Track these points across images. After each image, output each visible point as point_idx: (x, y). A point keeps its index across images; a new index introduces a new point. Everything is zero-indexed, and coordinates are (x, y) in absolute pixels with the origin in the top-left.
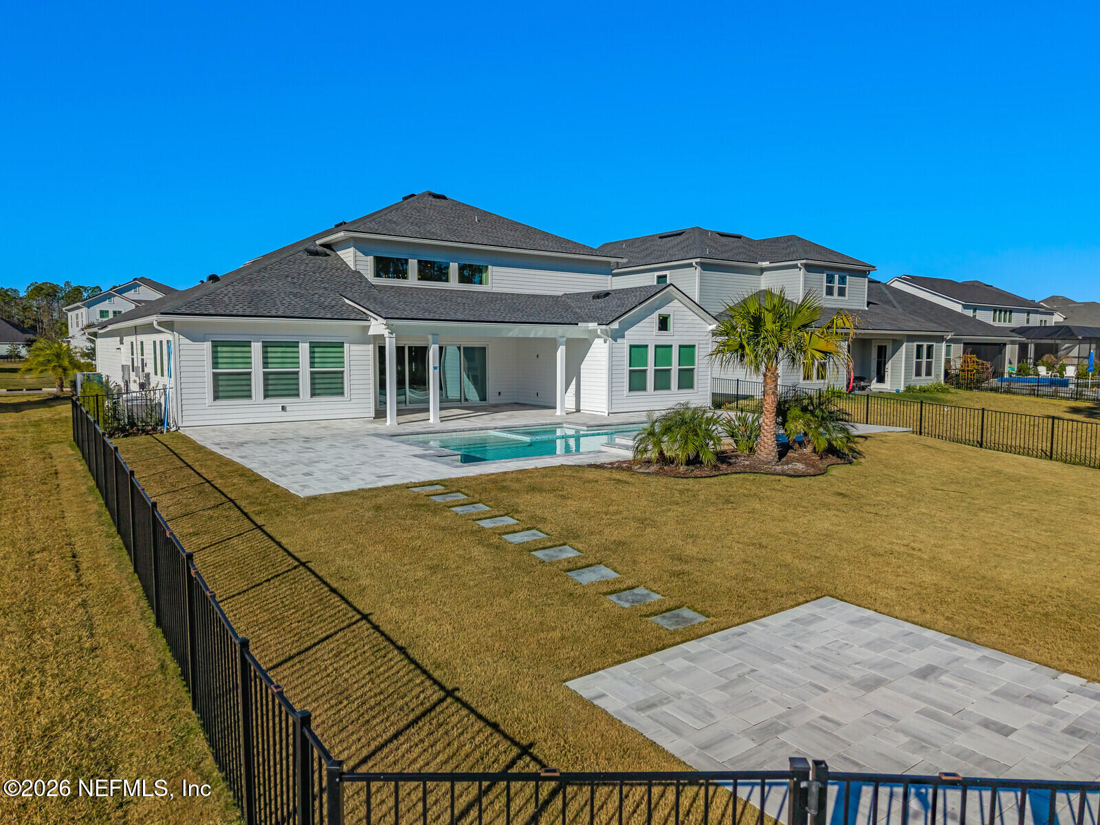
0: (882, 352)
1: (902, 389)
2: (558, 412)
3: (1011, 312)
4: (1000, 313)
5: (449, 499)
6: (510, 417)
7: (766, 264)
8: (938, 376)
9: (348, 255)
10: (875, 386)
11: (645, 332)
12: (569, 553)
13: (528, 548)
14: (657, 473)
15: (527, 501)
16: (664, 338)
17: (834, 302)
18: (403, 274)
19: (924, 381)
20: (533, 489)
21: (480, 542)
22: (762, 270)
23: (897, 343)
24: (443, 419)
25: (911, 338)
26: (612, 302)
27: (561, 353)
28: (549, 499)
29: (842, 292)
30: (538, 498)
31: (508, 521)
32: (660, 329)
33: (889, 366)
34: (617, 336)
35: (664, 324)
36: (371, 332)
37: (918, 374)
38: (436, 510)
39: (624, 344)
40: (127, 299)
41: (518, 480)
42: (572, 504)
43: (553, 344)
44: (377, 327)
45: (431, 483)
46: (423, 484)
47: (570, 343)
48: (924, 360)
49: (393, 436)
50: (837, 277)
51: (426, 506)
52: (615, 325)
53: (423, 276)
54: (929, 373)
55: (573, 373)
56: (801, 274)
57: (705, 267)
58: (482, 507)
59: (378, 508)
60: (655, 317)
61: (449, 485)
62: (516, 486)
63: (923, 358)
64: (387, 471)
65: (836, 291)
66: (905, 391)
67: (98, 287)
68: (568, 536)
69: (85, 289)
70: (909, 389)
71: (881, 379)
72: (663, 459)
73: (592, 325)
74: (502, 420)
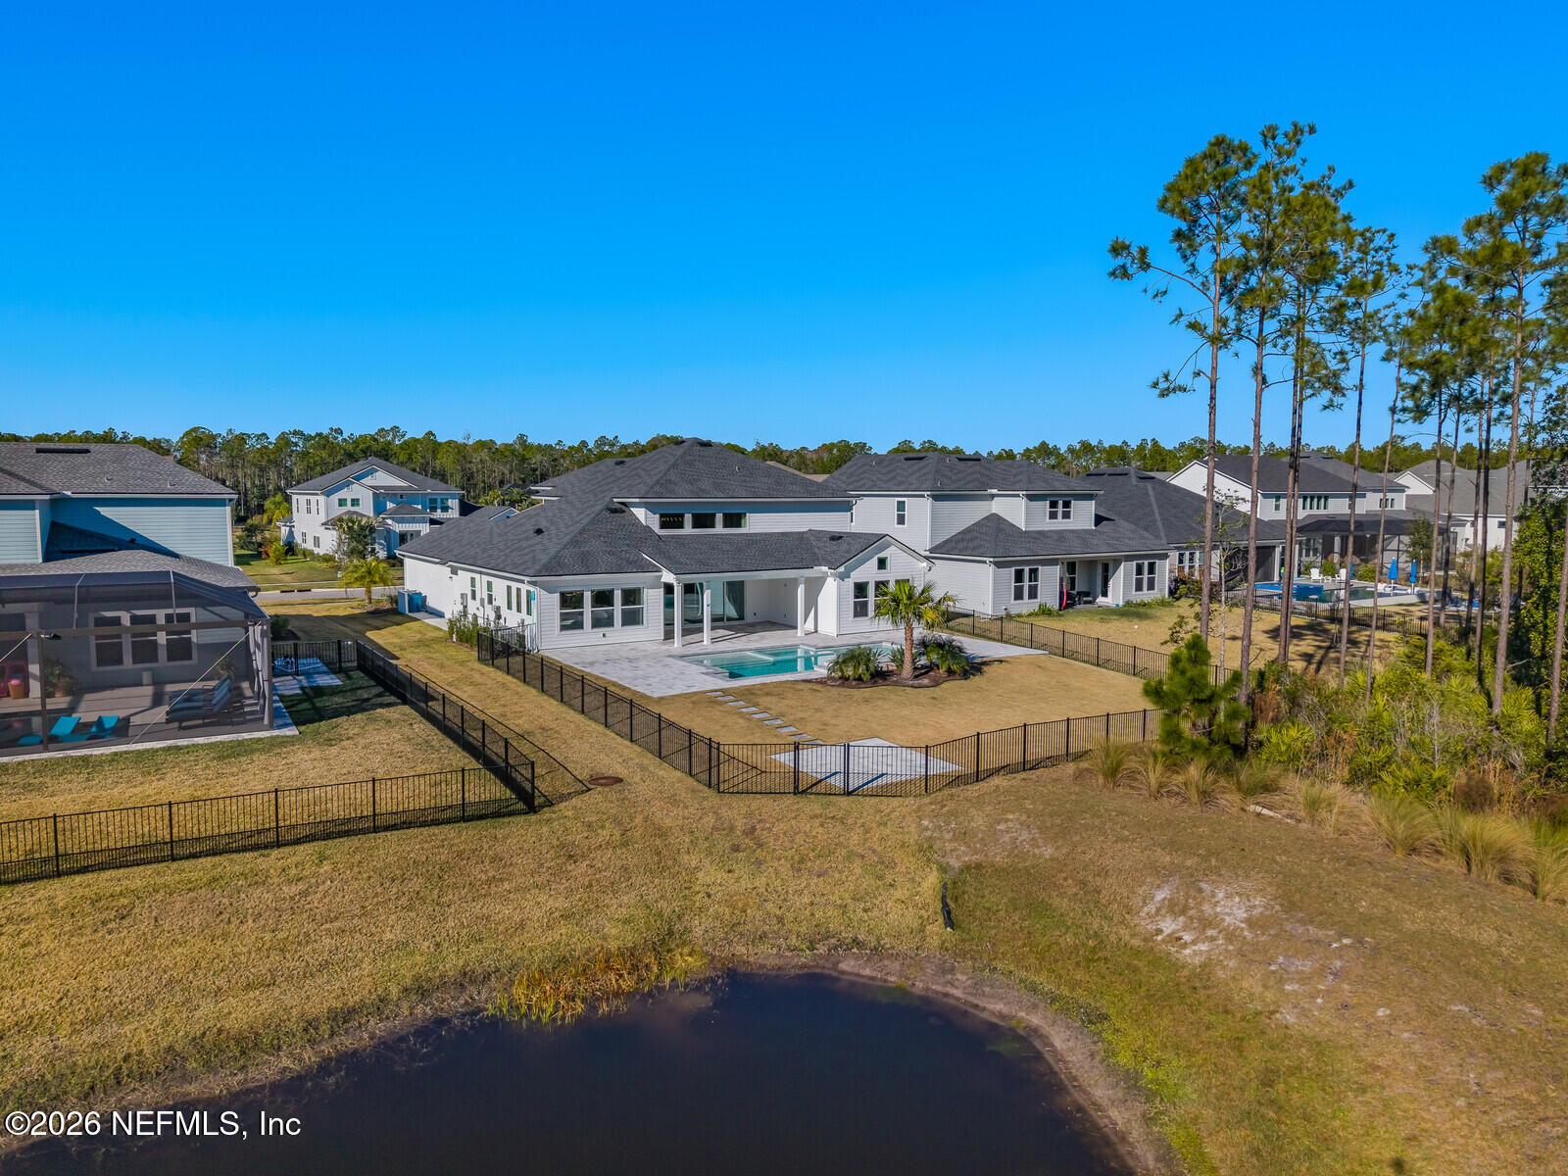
0: (1106, 567)
1: (1121, 603)
2: (800, 632)
3: (1326, 498)
4: (1305, 500)
5: (726, 698)
6: (762, 638)
7: (994, 491)
8: (1162, 590)
9: (640, 513)
10: (1100, 600)
11: (868, 572)
12: (779, 722)
13: (762, 720)
14: (839, 686)
15: (765, 701)
16: (882, 576)
17: (1060, 524)
18: (681, 526)
19: (1146, 595)
20: (768, 694)
21: (741, 717)
22: (993, 496)
23: (1117, 562)
24: (714, 640)
25: (1129, 558)
26: (843, 545)
27: (801, 590)
28: (774, 699)
29: (1066, 515)
30: (769, 698)
31: (754, 709)
32: (879, 568)
33: (1111, 583)
34: (843, 577)
35: (882, 564)
36: (663, 580)
37: (1139, 588)
38: (721, 704)
39: (849, 584)
40: (363, 486)
41: (760, 690)
42: (786, 702)
43: (795, 582)
44: (668, 577)
45: (716, 691)
46: (712, 691)
47: (808, 582)
48: (1145, 576)
49: (682, 657)
50: (1061, 503)
51: (715, 702)
52: (842, 569)
53: (695, 526)
54: (1151, 587)
55: (812, 603)
56: (1022, 502)
57: (936, 498)
58: (742, 703)
59: (693, 703)
60: (874, 561)
61: (725, 692)
62: (759, 692)
63: (1145, 574)
64: (690, 683)
65: (1060, 515)
66: (1124, 606)
67: (264, 434)
68: (780, 715)
69: (249, 436)
70: (1128, 603)
71: (1105, 594)
72: (845, 679)
73: (825, 569)
74: (756, 641)
